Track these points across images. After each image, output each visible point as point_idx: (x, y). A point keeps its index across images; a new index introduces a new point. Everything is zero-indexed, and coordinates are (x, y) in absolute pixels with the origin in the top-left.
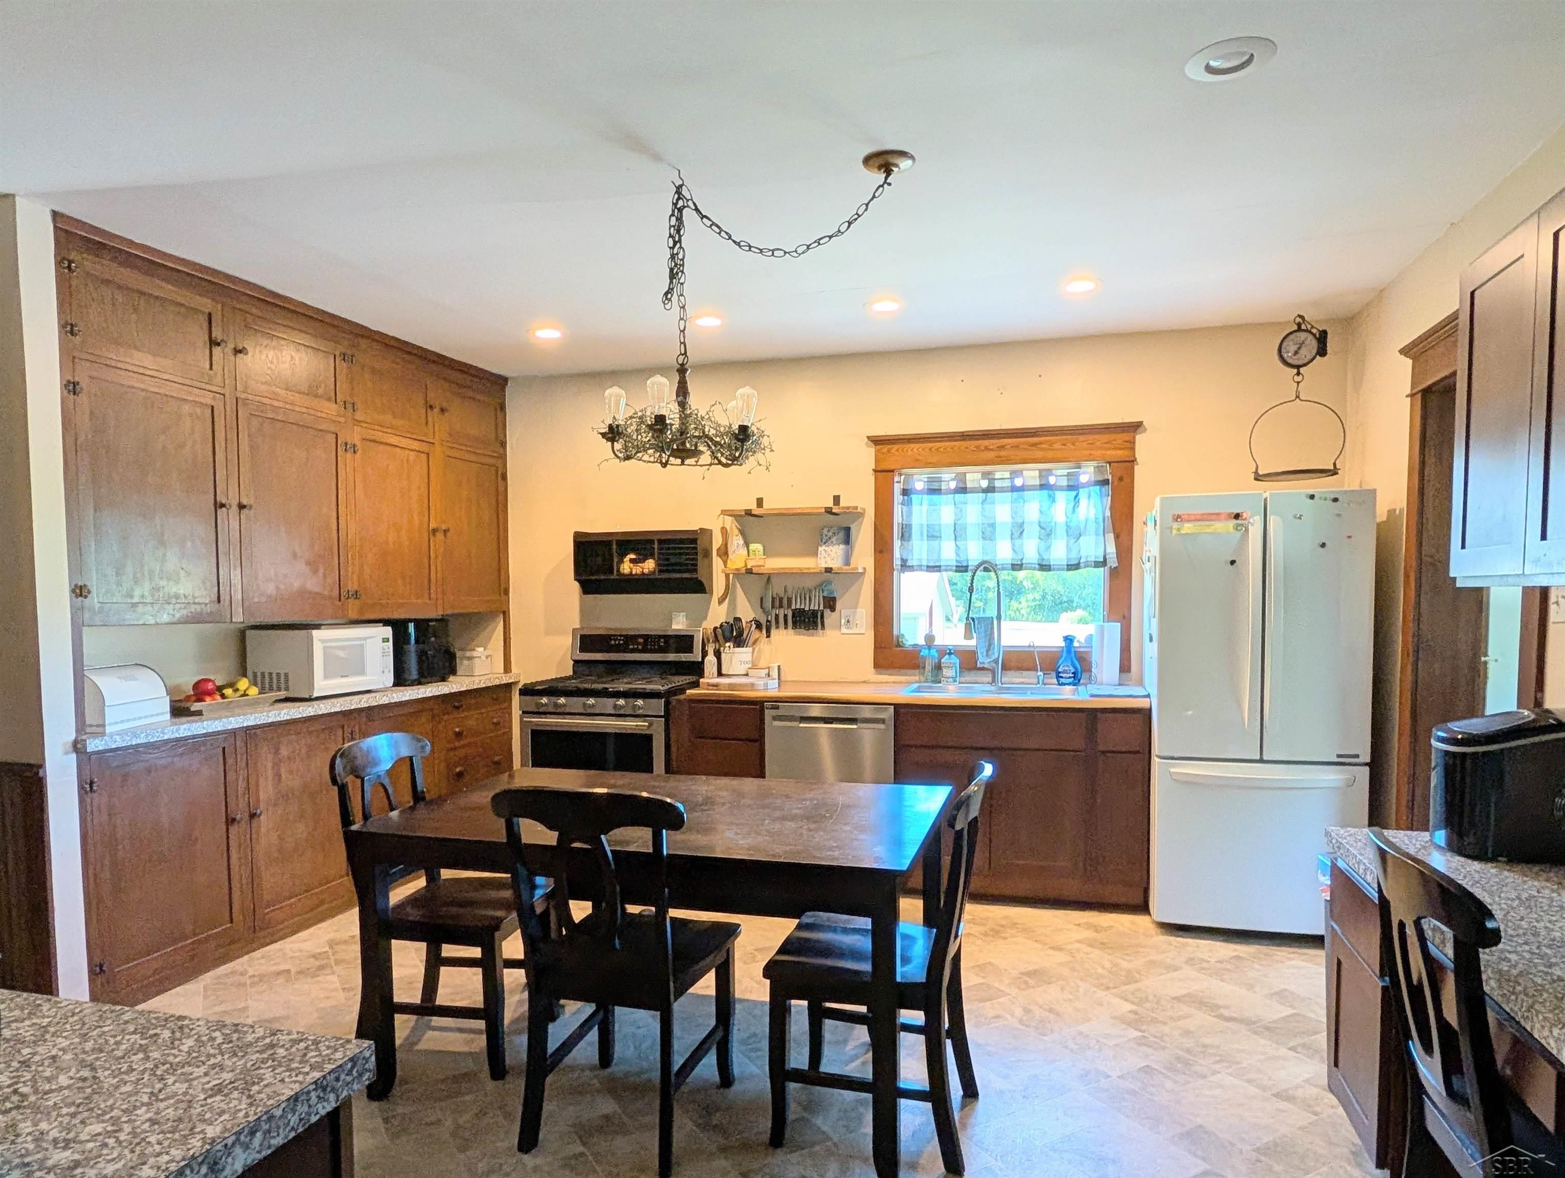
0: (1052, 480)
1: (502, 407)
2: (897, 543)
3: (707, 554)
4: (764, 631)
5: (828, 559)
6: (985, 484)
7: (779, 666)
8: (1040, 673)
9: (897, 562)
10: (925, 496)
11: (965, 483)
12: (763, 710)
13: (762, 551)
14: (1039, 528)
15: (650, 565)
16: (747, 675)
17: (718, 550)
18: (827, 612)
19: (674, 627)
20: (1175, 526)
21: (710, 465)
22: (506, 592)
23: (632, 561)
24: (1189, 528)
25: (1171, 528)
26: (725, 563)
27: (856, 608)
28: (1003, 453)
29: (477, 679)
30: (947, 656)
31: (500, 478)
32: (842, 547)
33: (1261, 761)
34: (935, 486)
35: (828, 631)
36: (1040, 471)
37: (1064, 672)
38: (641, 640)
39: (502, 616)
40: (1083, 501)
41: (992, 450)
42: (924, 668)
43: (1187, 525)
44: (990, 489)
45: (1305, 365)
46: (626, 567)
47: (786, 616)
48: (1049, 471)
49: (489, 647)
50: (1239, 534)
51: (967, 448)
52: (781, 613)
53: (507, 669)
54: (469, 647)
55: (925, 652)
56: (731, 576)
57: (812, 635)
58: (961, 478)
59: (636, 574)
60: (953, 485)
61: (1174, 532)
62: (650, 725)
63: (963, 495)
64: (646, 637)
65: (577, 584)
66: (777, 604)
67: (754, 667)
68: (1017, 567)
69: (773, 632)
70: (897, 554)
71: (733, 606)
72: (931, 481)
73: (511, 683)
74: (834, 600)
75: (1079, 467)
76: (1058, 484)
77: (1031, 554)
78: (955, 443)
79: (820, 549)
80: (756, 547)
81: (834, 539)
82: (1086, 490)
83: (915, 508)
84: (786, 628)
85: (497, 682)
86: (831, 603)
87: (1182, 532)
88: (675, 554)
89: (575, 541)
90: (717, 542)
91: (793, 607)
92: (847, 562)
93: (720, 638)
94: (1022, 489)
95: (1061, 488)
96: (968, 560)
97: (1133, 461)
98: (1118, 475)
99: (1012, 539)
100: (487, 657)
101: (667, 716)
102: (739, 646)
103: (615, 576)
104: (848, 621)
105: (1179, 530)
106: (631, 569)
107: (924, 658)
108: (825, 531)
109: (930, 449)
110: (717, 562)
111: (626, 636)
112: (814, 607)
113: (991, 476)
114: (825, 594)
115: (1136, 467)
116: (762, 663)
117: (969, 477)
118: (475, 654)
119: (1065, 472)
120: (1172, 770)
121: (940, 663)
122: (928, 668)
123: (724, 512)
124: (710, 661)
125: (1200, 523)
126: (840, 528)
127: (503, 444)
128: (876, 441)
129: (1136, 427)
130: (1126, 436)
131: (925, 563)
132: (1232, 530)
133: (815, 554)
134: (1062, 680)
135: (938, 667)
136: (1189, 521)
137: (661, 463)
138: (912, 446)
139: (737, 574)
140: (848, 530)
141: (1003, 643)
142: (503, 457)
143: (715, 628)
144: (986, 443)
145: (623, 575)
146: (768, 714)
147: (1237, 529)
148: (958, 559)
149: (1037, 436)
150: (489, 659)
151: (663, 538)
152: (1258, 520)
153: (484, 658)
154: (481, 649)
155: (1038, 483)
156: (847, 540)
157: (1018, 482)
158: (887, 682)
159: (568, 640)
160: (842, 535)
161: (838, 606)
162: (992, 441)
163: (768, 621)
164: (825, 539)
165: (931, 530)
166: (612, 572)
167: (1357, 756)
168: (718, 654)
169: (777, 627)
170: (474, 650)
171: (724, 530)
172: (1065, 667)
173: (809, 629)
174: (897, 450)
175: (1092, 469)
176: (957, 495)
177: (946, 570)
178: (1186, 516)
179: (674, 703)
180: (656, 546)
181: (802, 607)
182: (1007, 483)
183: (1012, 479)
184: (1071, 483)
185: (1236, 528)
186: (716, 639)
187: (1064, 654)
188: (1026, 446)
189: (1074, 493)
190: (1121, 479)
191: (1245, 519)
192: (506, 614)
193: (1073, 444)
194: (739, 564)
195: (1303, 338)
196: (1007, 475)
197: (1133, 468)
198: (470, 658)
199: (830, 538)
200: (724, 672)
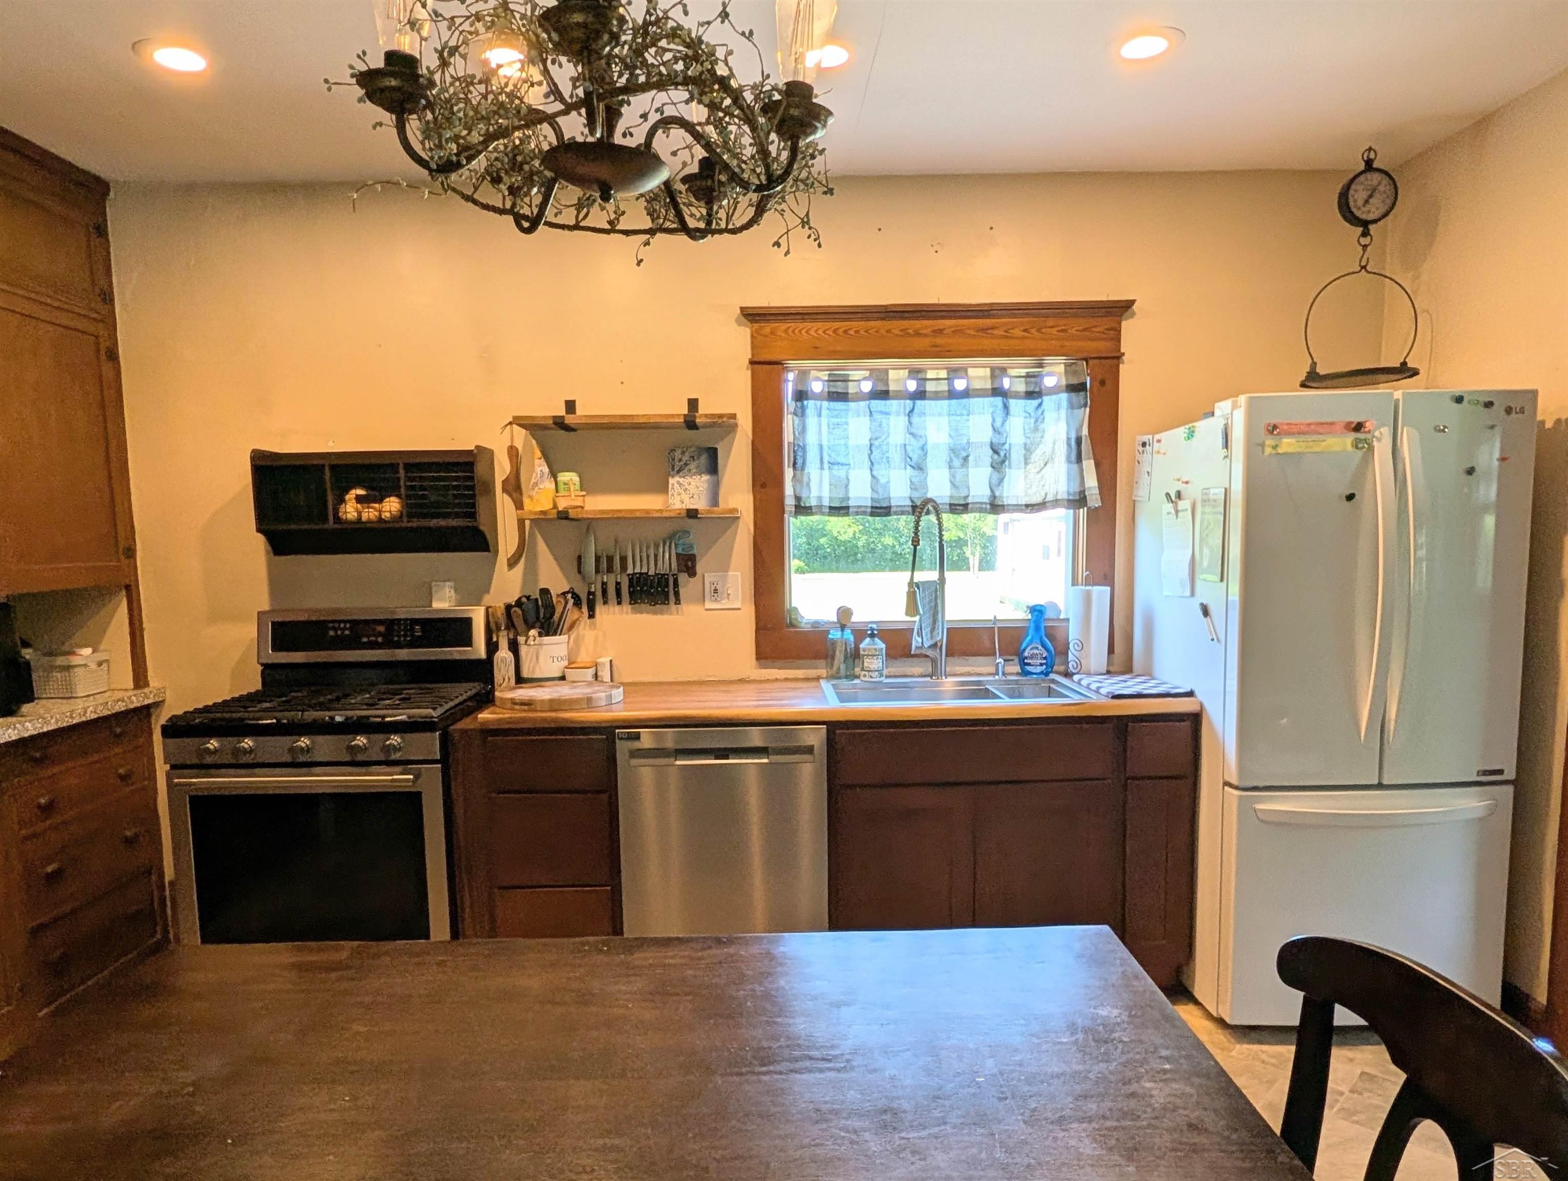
0: (1006, 383)
1: (101, 231)
2: (789, 473)
3: (489, 489)
4: (585, 609)
5: (686, 498)
6: (912, 386)
7: (611, 661)
8: (1000, 660)
9: (790, 502)
10: (825, 404)
11: (888, 385)
12: (614, 742)
13: (578, 483)
14: (991, 451)
15: (392, 506)
16: (563, 678)
17: (505, 482)
18: (683, 578)
19: (436, 605)
20: (1270, 442)
21: (651, 232)
22: (130, 553)
23: (359, 499)
24: (1289, 444)
25: (1263, 445)
26: (519, 505)
27: (727, 571)
28: (939, 341)
29: (79, 705)
30: (868, 640)
31: (103, 357)
32: (706, 477)
33: (1380, 786)
34: (839, 387)
35: (685, 607)
36: (993, 370)
37: (1032, 657)
38: (381, 629)
39: (124, 592)
40: (1050, 415)
41: (926, 335)
42: (833, 658)
43: (1286, 440)
44: (920, 395)
45: (1375, 221)
46: (350, 510)
47: (618, 584)
48: (1003, 370)
49: (102, 647)
50: (1360, 454)
51: (889, 331)
52: (611, 580)
53: (140, 679)
54: (66, 648)
55: (835, 634)
56: (527, 523)
57: (662, 613)
58: (880, 376)
59: (369, 521)
60: (867, 387)
61: (1268, 450)
62: (417, 777)
63: (883, 402)
64: (391, 624)
65: (261, 538)
66: (604, 564)
67: (572, 664)
68: (960, 507)
69: (599, 609)
70: (789, 490)
71: (531, 572)
72: (833, 380)
73: (148, 707)
74: (692, 558)
75: (1041, 366)
76: (1013, 389)
77: (979, 491)
78: (872, 323)
79: (672, 481)
80: (569, 477)
81: (692, 466)
82: (1054, 397)
83: (811, 421)
84: (619, 603)
85: (120, 707)
86: (688, 564)
87: (1280, 451)
88: (436, 488)
89: (252, 465)
90: (502, 469)
91: (630, 571)
92: (714, 500)
93: (519, 622)
94: (966, 394)
95: (1016, 396)
96: (889, 499)
97: (1117, 357)
98: (1099, 378)
99: (950, 467)
100: (100, 664)
101: (444, 760)
102: (547, 635)
103: (331, 524)
104: (716, 591)
105: (1275, 447)
106: (360, 513)
107: (834, 643)
108: (678, 454)
109: (835, 331)
110: (504, 504)
111: (354, 623)
112: (663, 568)
113: (920, 376)
114: (680, 551)
115: (1121, 366)
116: (584, 657)
117: (892, 374)
118: (75, 660)
119: (1023, 372)
120: (1259, 806)
121: (857, 649)
122: (839, 656)
123: (518, 421)
124: (504, 660)
125: (1302, 438)
126: (701, 450)
127: (107, 297)
128: (752, 316)
129: (1124, 308)
130: (1107, 322)
131: (826, 503)
132: (1349, 447)
133: (664, 489)
134: (1029, 668)
135: (855, 656)
136: (1289, 434)
137: (518, 218)
138: (808, 325)
139: (541, 521)
140: (713, 454)
141: (947, 618)
142: (110, 322)
143: (508, 607)
144: (917, 324)
145: (347, 522)
146: (623, 748)
147: (1357, 448)
148: (875, 496)
149: (988, 317)
150: (104, 666)
151: (412, 461)
152: (1385, 432)
153: (93, 666)
154: (87, 651)
155: (989, 386)
156: (713, 468)
157: (960, 385)
158: (776, 680)
159: (252, 631)
160: (704, 459)
161: (699, 568)
162: (925, 322)
163: (590, 593)
164: (678, 465)
165: (833, 455)
166: (326, 520)
167: (1500, 772)
168: (514, 647)
169: (605, 603)
170: (73, 653)
171: (513, 452)
172: (1033, 649)
173: (656, 604)
174: (786, 331)
175: (1062, 368)
176: (873, 402)
177: (857, 513)
178: (1285, 427)
179: (457, 736)
180: (402, 473)
181: (644, 570)
182: (944, 387)
183: (949, 379)
184: (1031, 389)
185: (1356, 445)
186: (511, 625)
187: (1031, 632)
188: (972, 332)
189: (1035, 402)
190: (1103, 383)
191: (1369, 432)
192: (131, 591)
193: (1039, 330)
194: (544, 504)
195: (1375, 182)
196: (943, 374)
197: (1118, 366)
198: (68, 668)
199: (686, 464)
200: (525, 674)
